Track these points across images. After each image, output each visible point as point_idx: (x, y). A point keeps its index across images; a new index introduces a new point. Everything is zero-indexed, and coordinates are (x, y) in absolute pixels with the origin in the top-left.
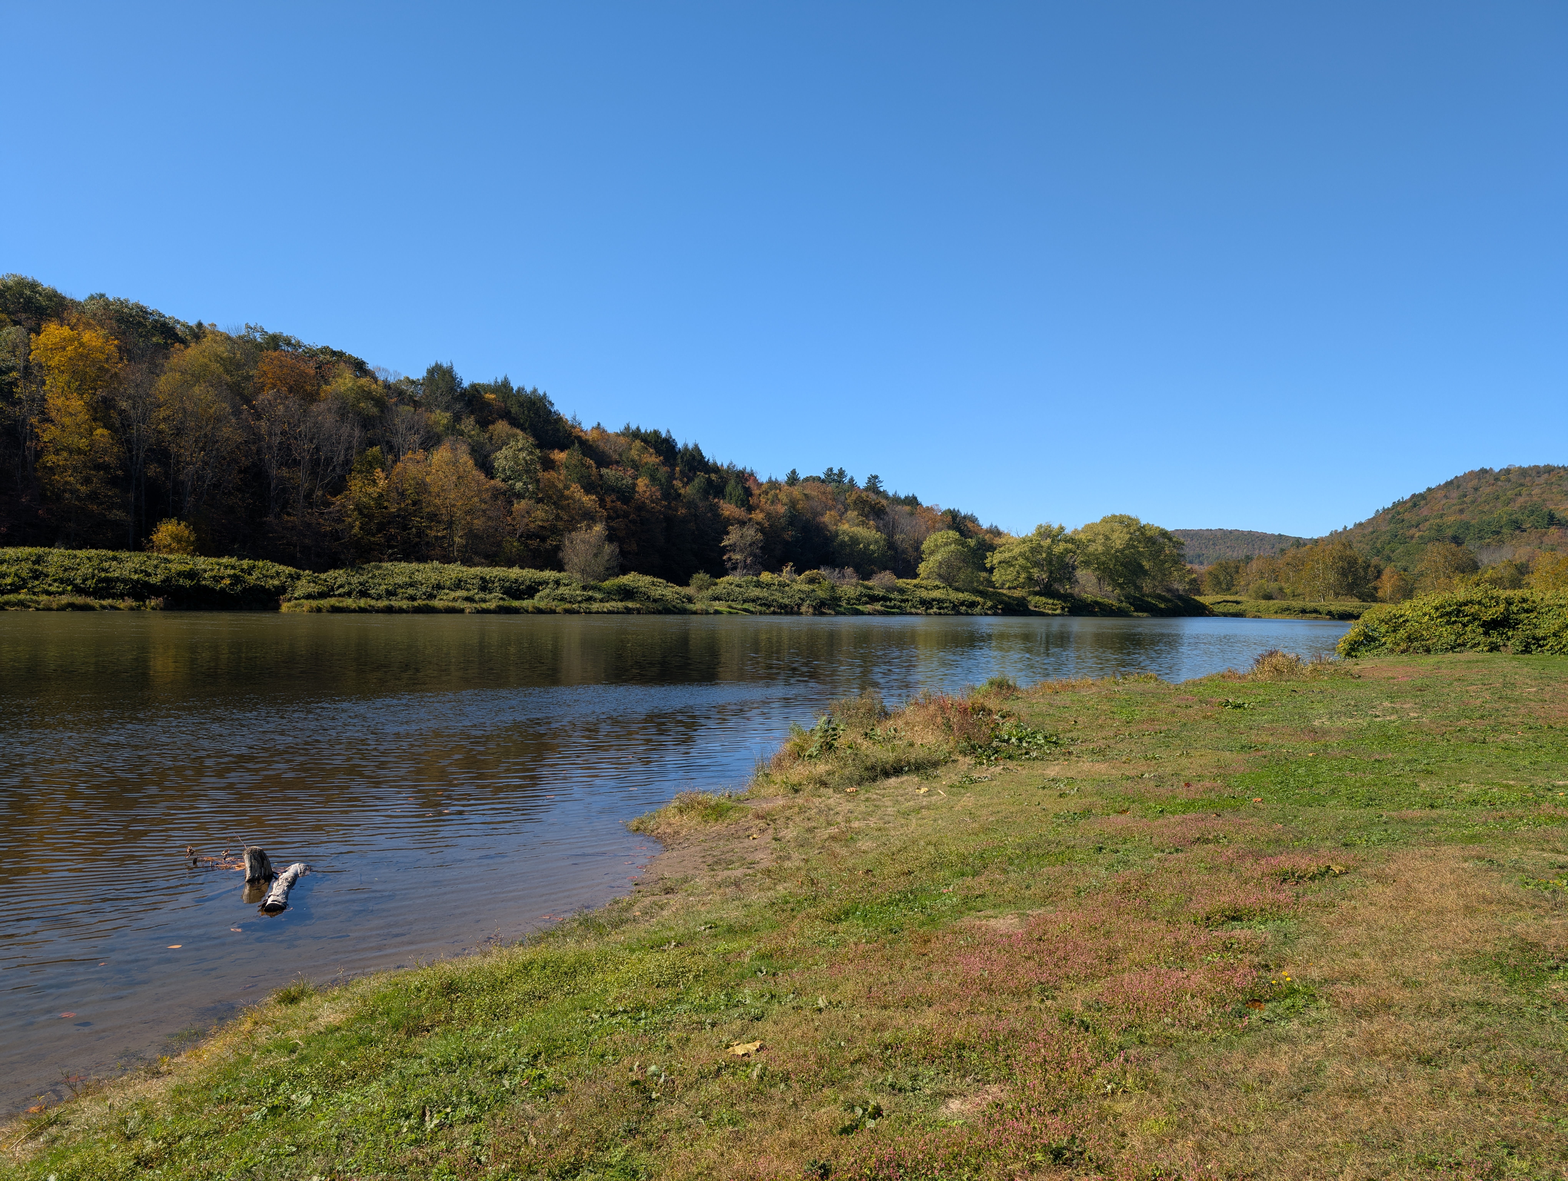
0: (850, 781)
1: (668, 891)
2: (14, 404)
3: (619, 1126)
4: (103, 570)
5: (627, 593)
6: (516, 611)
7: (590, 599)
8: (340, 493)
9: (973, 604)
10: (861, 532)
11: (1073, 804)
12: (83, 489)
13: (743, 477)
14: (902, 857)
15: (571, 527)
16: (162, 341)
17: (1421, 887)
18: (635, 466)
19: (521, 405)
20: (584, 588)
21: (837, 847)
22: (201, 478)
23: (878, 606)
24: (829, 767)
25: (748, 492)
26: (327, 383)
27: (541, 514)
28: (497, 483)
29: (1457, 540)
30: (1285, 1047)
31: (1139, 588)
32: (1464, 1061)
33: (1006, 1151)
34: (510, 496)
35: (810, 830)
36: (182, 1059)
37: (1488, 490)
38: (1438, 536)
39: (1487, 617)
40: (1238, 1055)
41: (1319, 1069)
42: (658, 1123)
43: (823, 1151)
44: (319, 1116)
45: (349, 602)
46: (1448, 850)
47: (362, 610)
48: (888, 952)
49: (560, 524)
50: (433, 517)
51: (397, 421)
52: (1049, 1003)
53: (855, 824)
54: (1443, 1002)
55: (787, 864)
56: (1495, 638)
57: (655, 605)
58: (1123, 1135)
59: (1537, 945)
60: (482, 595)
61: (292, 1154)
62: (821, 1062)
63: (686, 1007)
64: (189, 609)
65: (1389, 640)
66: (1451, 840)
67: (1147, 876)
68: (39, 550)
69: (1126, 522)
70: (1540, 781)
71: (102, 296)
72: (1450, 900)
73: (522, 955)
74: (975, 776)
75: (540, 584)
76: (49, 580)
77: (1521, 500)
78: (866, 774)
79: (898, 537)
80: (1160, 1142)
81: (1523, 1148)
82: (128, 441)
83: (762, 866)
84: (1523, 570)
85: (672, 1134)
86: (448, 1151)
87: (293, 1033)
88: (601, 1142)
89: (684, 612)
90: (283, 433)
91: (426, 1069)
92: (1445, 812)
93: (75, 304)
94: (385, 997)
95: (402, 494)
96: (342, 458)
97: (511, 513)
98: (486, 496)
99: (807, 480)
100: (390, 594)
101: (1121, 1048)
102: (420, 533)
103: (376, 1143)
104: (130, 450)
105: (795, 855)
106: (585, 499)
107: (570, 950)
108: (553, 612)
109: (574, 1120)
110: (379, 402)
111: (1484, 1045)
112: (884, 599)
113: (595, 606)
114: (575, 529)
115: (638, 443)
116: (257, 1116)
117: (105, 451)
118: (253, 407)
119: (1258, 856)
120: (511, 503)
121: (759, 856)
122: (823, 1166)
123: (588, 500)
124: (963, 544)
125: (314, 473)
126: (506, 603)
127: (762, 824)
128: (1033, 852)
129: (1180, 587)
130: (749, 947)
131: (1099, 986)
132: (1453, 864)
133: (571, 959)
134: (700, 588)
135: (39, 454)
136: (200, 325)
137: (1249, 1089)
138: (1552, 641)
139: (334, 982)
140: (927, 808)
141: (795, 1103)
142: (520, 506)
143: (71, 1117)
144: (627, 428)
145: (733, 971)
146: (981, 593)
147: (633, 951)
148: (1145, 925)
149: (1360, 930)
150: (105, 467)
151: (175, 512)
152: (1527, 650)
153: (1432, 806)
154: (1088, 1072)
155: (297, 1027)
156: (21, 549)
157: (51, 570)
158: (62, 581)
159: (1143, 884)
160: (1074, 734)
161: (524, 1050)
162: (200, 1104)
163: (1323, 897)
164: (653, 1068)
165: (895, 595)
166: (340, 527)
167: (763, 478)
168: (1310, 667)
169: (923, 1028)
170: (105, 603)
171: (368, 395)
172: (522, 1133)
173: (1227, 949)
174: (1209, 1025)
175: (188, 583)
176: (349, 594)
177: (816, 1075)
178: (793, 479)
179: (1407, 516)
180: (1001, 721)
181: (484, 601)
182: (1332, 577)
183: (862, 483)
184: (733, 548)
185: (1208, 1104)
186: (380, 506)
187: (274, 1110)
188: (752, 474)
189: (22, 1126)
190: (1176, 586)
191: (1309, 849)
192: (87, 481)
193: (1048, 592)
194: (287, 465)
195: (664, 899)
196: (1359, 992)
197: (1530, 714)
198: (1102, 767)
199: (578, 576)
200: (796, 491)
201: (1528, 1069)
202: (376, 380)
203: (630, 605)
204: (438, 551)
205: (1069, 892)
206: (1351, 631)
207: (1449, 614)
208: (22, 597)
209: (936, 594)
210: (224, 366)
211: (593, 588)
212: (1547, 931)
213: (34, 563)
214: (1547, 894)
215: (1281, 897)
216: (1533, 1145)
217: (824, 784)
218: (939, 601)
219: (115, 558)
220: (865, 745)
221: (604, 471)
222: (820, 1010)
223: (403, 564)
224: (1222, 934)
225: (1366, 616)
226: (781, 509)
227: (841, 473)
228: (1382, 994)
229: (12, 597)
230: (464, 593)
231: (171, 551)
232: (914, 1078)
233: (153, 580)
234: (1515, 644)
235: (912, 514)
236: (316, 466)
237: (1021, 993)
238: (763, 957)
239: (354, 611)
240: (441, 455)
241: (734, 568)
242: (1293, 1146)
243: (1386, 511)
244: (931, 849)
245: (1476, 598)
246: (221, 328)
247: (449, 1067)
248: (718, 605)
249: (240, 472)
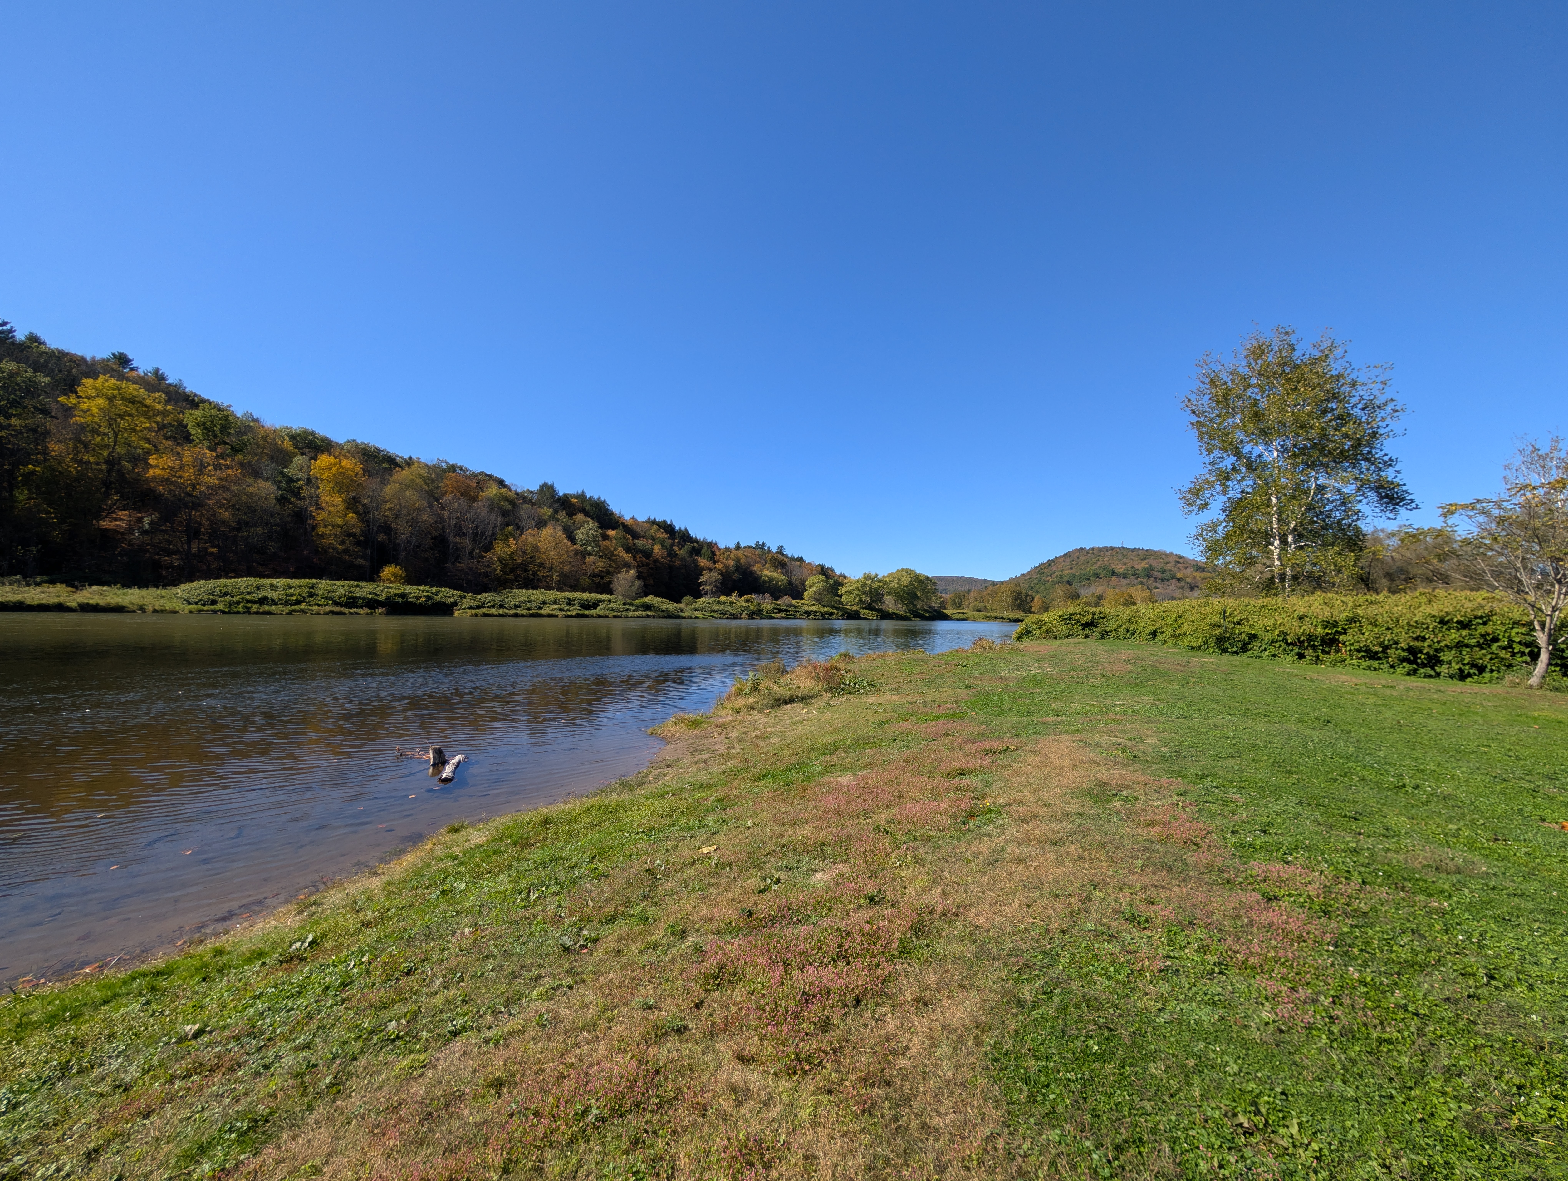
0: (767, 707)
1: (668, 766)
2: (300, 499)
3: (639, 894)
4: (351, 592)
5: (647, 607)
6: (587, 616)
7: (627, 610)
8: (489, 551)
9: (832, 614)
10: (775, 575)
11: (881, 717)
12: (340, 547)
13: (711, 546)
14: (793, 746)
15: (618, 570)
16: (388, 466)
17: (1052, 756)
18: (653, 539)
19: (591, 505)
20: (624, 604)
21: (759, 742)
22: (409, 542)
23: (783, 615)
24: (755, 700)
25: (714, 553)
26: (482, 491)
27: (601, 564)
28: (577, 547)
29: (1069, 583)
30: (986, 839)
31: (915, 606)
32: (1072, 843)
33: (845, 899)
34: (584, 554)
35: (745, 733)
36: (391, 865)
37: (1084, 558)
38: (1060, 581)
39: (1083, 621)
40: (963, 844)
41: (1003, 849)
42: (660, 891)
43: (749, 904)
44: (470, 894)
45: (493, 611)
46: (1066, 737)
47: (501, 616)
48: (785, 796)
49: (612, 570)
50: (542, 565)
51: (522, 512)
52: (868, 820)
53: (769, 729)
54: (1063, 813)
55: (733, 751)
56: (1087, 631)
57: (663, 614)
58: (905, 888)
59: (1107, 784)
60: (568, 607)
61: (453, 916)
62: (749, 855)
63: (677, 828)
64: (400, 614)
65: (1037, 633)
66: (1067, 732)
67: (919, 753)
68: (314, 581)
69: (909, 572)
70: (1108, 702)
71: (354, 441)
72: (1066, 762)
73: (587, 802)
74: (832, 703)
75: (600, 601)
76: (319, 598)
77: (1099, 563)
78: (775, 703)
79: (794, 578)
80: (924, 890)
81: (1101, 886)
82: (367, 521)
83: (719, 752)
84: (1100, 598)
85: (668, 897)
86: (543, 911)
87: (456, 849)
88: (628, 903)
89: (678, 617)
90: (457, 518)
91: (531, 866)
92: (1064, 718)
93: (338, 445)
94: (509, 827)
95: (524, 553)
96: (491, 532)
97: (584, 563)
98: (571, 554)
99: (745, 547)
100: (516, 606)
101: (904, 842)
102: (534, 574)
103: (502, 909)
104: (369, 526)
105: (737, 746)
106: (625, 556)
107: (613, 799)
108: (607, 617)
109: (614, 892)
110: (512, 502)
111: (1082, 834)
112: (786, 611)
113: (630, 614)
114: (620, 572)
115: (655, 527)
116: (434, 896)
117: (354, 526)
118: (440, 503)
119: (973, 742)
120: (585, 558)
121: (717, 747)
122: (749, 911)
123: (627, 557)
124: (827, 582)
125: (474, 540)
126: (581, 612)
127: (719, 730)
128: (861, 742)
129: (935, 605)
130: (711, 795)
131: (893, 811)
132: (1068, 744)
133: (614, 803)
134: (687, 605)
135: (314, 528)
136: (410, 458)
137: (968, 861)
138: (1114, 633)
139: (481, 820)
140: (807, 720)
141: (734, 878)
142: (590, 559)
143: (324, 901)
144: (649, 519)
145: (702, 808)
146: (836, 608)
147: (648, 799)
148: (917, 779)
149: (1024, 778)
150: (354, 535)
151: (394, 561)
152: (1102, 638)
153: (1058, 716)
154: (887, 856)
155: (458, 846)
156: (303, 580)
157: (321, 593)
158: (326, 598)
159: (916, 757)
160: (882, 681)
161: (587, 854)
162: (400, 891)
163: (1005, 762)
164: (658, 862)
165: (792, 609)
166: (489, 570)
167: (722, 546)
168: (999, 646)
169: (802, 835)
170: (351, 611)
171: (506, 499)
172: (585, 900)
173: (958, 789)
174: (948, 829)
175: (401, 600)
176: (493, 606)
177: (746, 862)
178: (738, 547)
179: (1046, 570)
180: (845, 674)
181: (569, 611)
182: (1010, 601)
183: (774, 550)
184: (705, 583)
185: (948, 870)
186: (512, 559)
187: (443, 892)
188: (716, 544)
189: (293, 907)
190: (934, 605)
191: (998, 738)
192: (343, 543)
193: (870, 607)
194: (459, 535)
195: (666, 770)
196: (1022, 810)
197: (1103, 669)
198: (896, 697)
199: (621, 597)
200: (740, 553)
201: (1103, 846)
202: (510, 490)
203: (649, 613)
204: (544, 583)
205: (879, 762)
206: (1019, 628)
207: (1066, 619)
208: (302, 607)
209: (813, 608)
210: (424, 481)
211: (629, 604)
212: (1112, 776)
213: (310, 588)
214: (1112, 758)
215: (985, 762)
216: (1106, 884)
217: (753, 708)
218: (815, 612)
219: (358, 586)
220: (775, 688)
221: (636, 541)
222: (749, 828)
223: (524, 590)
224: (955, 782)
225: (1026, 621)
226: (731, 563)
227: (763, 544)
228: (1034, 811)
229: (297, 607)
230: (559, 607)
231: (391, 582)
232: (798, 862)
233: (380, 598)
234: (1096, 634)
235: (800, 566)
236: (476, 536)
237: (854, 815)
238: (719, 800)
239: (496, 616)
240: (547, 531)
241: (706, 594)
242: (990, 890)
243: (1036, 568)
244: (808, 741)
245: (1079, 611)
246: (423, 460)
247: (544, 865)
248: (697, 614)
249: (432, 539)
